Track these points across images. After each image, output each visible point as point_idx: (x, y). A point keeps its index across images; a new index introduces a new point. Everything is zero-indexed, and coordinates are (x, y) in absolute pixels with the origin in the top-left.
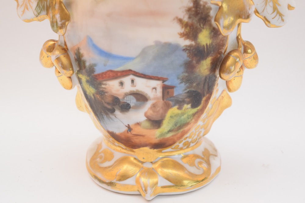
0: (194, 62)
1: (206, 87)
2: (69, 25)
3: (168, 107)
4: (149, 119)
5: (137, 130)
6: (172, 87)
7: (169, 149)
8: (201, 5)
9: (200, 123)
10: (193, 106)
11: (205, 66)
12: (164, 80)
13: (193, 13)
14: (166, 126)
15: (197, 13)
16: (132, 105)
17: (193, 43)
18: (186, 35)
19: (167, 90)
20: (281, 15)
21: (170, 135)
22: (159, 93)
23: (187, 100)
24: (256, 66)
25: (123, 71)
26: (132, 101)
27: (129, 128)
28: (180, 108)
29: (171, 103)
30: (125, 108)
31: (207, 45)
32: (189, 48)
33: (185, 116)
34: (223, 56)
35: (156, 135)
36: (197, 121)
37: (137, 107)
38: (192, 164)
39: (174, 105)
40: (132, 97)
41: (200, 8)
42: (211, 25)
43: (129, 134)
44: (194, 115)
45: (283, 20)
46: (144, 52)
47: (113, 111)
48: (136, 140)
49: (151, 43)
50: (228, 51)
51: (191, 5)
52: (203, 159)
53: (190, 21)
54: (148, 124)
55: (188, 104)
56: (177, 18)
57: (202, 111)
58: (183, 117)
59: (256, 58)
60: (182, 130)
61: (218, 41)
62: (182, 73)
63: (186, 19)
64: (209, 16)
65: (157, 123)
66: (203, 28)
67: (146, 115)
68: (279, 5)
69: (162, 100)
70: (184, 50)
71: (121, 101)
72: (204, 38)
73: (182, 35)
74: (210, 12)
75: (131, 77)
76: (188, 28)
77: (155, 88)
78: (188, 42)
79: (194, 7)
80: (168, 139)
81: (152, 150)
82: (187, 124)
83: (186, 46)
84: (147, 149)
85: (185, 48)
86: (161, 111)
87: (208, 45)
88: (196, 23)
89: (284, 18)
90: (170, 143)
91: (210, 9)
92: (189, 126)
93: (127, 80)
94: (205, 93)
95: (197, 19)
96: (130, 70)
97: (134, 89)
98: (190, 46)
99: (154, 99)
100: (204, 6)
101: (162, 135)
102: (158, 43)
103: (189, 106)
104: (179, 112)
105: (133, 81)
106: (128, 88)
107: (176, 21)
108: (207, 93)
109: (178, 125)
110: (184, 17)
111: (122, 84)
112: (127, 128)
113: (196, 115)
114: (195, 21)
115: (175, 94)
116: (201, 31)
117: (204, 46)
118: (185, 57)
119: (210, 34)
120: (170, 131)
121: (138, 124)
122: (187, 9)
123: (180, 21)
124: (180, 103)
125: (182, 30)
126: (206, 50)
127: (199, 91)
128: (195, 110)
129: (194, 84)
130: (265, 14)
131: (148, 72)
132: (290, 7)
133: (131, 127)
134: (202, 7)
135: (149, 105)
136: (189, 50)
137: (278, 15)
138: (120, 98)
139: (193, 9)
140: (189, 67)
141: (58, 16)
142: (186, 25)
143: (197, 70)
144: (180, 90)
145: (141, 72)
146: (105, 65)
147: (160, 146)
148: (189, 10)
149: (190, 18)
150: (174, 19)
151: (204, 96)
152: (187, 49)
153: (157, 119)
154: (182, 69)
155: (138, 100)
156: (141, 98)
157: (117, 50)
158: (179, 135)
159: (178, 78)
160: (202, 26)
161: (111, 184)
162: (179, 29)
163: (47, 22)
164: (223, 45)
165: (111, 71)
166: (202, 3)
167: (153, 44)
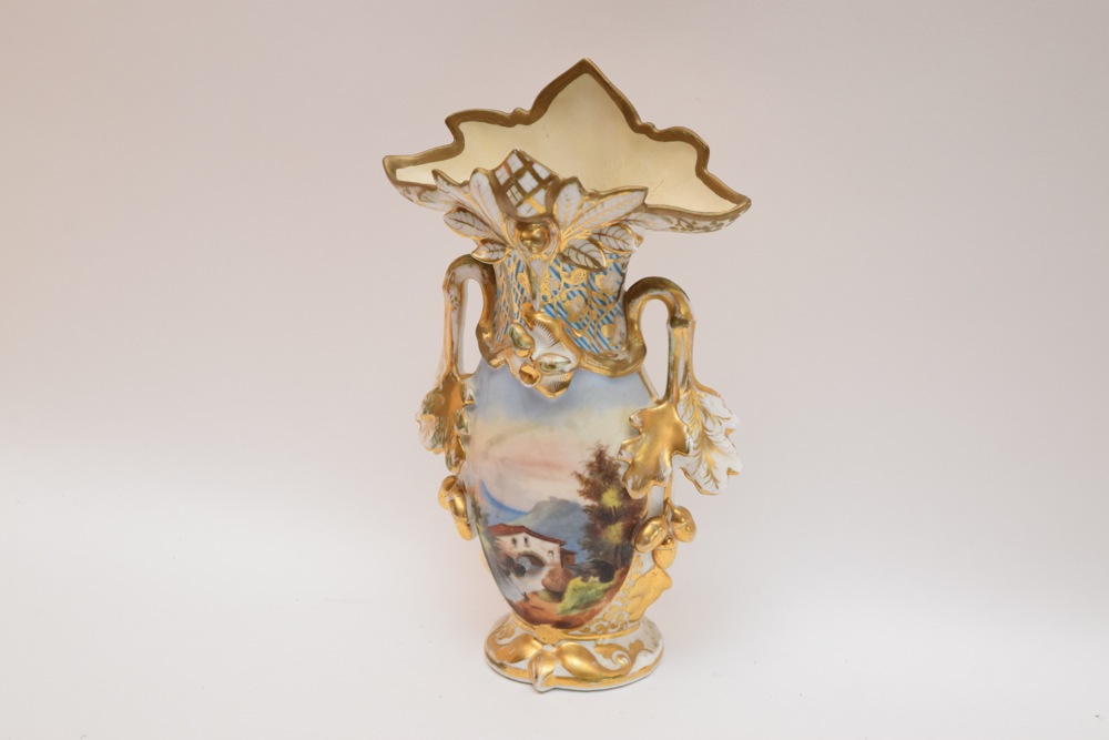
0: (598, 526)
1: (619, 558)
2: (465, 464)
3: (568, 577)
4: (547, 589)
5: (535, 601)
6: (573, 553)
7: (576, 632)
8: (605, 461)
9: (616, 602)
10: (603, 580)
11: (614, 533)
12: (561, 543)
13: (596, 469)
14: (569, 600)
15: (600, 470)
16: (527, 569)
17: (596, 503)
18: (587, 494)
19: (566, 556)
20: (715, 480)
21: (574, 613)
22: (557, 558)
23: (593, 571)
24: (691, 540)
25: (515, 527)
26: (527, 565)
27: (526, 598)
28: (584, 580)
29: (572, 572)
30: (521, 572)
31: (614, 507)
32: (590, 509)
33: (593, 591)
34: (642, 523)
35: (556, 610)
36: (610, 599)
37: (533, 573)
38: (607, 655)
39: (577, 576)
40: (526, 559)
41: (604, 464)
42: (619, 485)
43: (527, 606)
44: (605, 591)
45: (717, 487)
46: (538, 507)
47: (508, 574)
48: (536, 614)
49: (545, 498)
50: (647, 518)
51: (594, 459)
52: (626, 652)
53: (592, 478)
54: (545, 595)
55: (595, 576)
56: (576, 473)
57: (617, 587)
58: (589, 593)
59: (692, 527)
60: (590, 609)
61: (632, 504)
62: (584, 537)
63: (586, 475)
64: (616, 474)
65: (557, 595)
66: (609, 487)
67: (543, 583)
68: (715, 468)
69: (560, 568)
70: (584, 510)
71: (515, 562)
72: (611, 499)
73: (582, 493)
74: (617, 469)
75: (524, 535)
76: (590, 485)
77: (551, 552)
78: (589, 502)
79: (596, 463)
80: (573, 618)
81: (554, 630)
82: (597, 602)
83: (587, 506)
84: (548, 627)
85: (585, 508)
86: (561, 581)
87: (617, 507)
88: (599, 480)
89: (720, 484)
90: (577, 623)
91: (619, 466)
92: (599, 606)
93: (520, 537)
94: (619, 565)
95: (600, 476)
96: (523, 527)
97: (528, 550)
98: (592, 507)
99: (552, 564)
100: (610, 462)
101: (565, 611)
102: (553, 500)
103: (597, 579)
104: (584, 584)
105: (526, 540)
106: (521, 548)
107: (574, 476)
108: (622, 567)
109: (585, 602)
110: (584, 473)
111: (514, 541)
112: (523, 598)
113: (609, 592)
114: (598, 478)
115: (577, 562)
116: (606, 490)
117: (610, 508)
118: (585, 519)
119: (619, 494)
120: (574, 608)
121: (535, 593)
122: (588, 464)
123: (580, 477)
124: (584, 574)
125: (582, 488)
126: (613, 513)
127: (610, 562)
128: (606, 585)
129: (601, 553)
130: (696, 477)
131: (543, 531)
132: (730, 471)
133: (529, 596)
134: (607, 463)
135: (545, 571)
136: (591, 512)
137: (712, 481)
138: (514, 558)
139: (595, 465)
140: (592, 532)
141: (453, 452)
142: (587, 482)
143: (604, 536)
144: (583, 558)
145: (534, 530)
146: (497, 517)
147: (563, 624)
148: (590, 465)
149: (591, 474)
150: (572, 474)
151: (617, 569)
152: (587, 510)
153: (557, 590)
154: (583, 533)
155: (533, 563)
156: (537, 562)
157: (509, 501)
158: (587, 614)
159: (579, 543)
160: (607, 485)
161: (501, 666)
162: (577, 486)
163: (443, 456)
164: (641, 509)
165: (504, 525)
166: (607, 458)
167: (547, 499)
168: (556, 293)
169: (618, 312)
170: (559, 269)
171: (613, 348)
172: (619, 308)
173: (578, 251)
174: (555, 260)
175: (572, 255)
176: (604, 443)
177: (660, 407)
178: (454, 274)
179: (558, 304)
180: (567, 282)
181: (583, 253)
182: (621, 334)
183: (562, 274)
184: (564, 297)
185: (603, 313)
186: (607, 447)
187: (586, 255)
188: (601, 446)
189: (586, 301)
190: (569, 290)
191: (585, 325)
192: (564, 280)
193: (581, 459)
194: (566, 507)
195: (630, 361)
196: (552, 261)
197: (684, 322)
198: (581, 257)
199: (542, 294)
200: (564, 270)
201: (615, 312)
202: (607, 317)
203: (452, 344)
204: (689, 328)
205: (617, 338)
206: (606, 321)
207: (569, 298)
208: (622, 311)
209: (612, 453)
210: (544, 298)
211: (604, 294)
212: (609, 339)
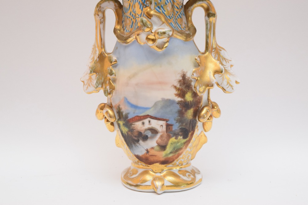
0: (184, 110)
1: (191, 127)
2: (114, 92)
3: (169, 137)
4: (159, 145)
5: (152, 152)
6: (172, 125)
7: (170, 165)
8: (186, 79)
9: (188, 149)
10: (184, 138)
11: (190, 113)
12: (167, 121)
13: (182, 83)
14: (169, 149)
15: (184, 83)
16: (149, 136)
17: (183, 99)
18: (178, 95)
19: (169, 126)
20: (231, 86)
21: (171, 155)
22: (164, 128)
23: (180, 133)
24: (220, 116)
25: (144, 116)
26: (149, 134)
27: (148, 151)
28: (176, 138)
29: (171, 135)
30: (145, 138)
31: (190, 101)
32: (180, 103)
33: (179, 144)
34: (200, 109)
35: (162, 155)
36: (186, 147)
37: (152, 138)
38: (184, 175)
39: (173, 136)
40: (149, 131)
41: (186, 80)
42: (192, 90)
43: (148, 155)
44: (185, 143)
45: (233, 89)
46: (156, 104)
47: (138, 141)
48: (152, 159)
49: (160, 99)
50: (203, 106)
51: (181, 78)
52: (191, 173)
53: (181, 87)
54: (158, 148)
55: (181, 136)
56: (173, 85)
57: (189, 141)
58: (178, 144)
59: (219, 111)
60: (178, 153)
61: (197, 100)
62: (177, 117)
63: (178, 86)
64: (191, 85)
65: (163, 147)
66: (188, 91)
67: (157, 142)
68: (230, 81)
69: (166, 133)
70: (178, 103)
71: (143, 134)
72: (189, 97)
73: (177, 95)
74: (191, 83)
75: (149, 119)
76: (180, 91)
77: (162, 126)
78: (179, 99)
79: (182, 80)
80: (170, 158)
81: (161, 165)
82: (181, 149)
83: (179, 101)
84: (158, 164)
85: (178, 102)
86: (166, 140)
87: (191, 101)
88: (184, 88)
89: (233, 88)
90: (171, 160)
91: (192, 81)
92: (182, 151)
93: (146, 121)
95: (184, 86)
96: (148, 115)
97: (150, 126)
98: (181, 101)
99: (162, 132)
100: (188, 79)
101: (166, 155)
102: (163, 100)
103: (181, 137)
104: (176, 141)
105: (149, 122)
106: (147, 126)
107: (173, 87)
108: (192, 130)
109: (176, 149)
110: (177, 85)
111: (143, 123)
112: (146, 151)
113: (186, 144)
114: (183, 87)
115: (173, 129)
116: (187, 93)
117: (189, 101)
118: (178, 107)
119: (192, 95)
120: (171, 153)
121: (153, 148)
122: (179, 81)
123: (175, 87)
124: (176, 135)
125: (176, 92)
126: (190, 104)
127: (187, 128)
128: (185, 140)
129: (184, 124)
130: (223, 85)
131: (158, 116)
132: (236, 82)
133: (149, 150)
134: (187, 80)
135: (158, 136)
136: (181, 103)
138: (142, 132)
139: (182, 81)
140: (181, 113)
141: (108, 87)
142: (178, 90)
143: (186, 116)
144: (176, 127)
145: (154, 116)
146: (134, 113)
147: (165, 162)
148: (180, 81)
149: (180, 85)
150: (172, 86)
151: (190, 132)
152: (179, 103)
153: (163, 145)
154: (177, 115)
155: (152, 133)
156: (154, 131)
157: (141, 104)
158: (176, 155)
159: (175, 120)
160: (187, 90)
161: (137, 186)
162: (175, 92)
163: (102, 91)
164: (200, 102)
165: (138, 116)
166: (187, 78)
167: (161, 100)
169: (183, 13)
171: (183, 29)
176: (185, 71)
177: (205, 55)
178: (100, 7)
185: (178, 13)
186: (186, 72)
188: (184, 72)
191: (172, 18)
193: (175, 80)
194: (169, 103)
195: (191, 34)
197: (213, 15)
199: (155, 1)
201: (182, 13)
202: (179, 15)
203: (101, 39)
204: (216, 17)
205: (184, 25)
206: (179, 17)
207: (166, 4)
209: (189, 75)
210: (156, 4)
211: (178, 4)
212: (181, 25)
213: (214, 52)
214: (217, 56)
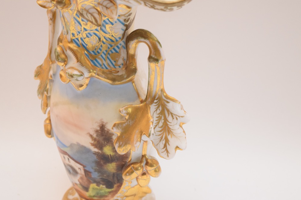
0: (102, 163)
1: (115, 179)
3: (90, 183)
4: (81, 184)
5: (77, 187)
6: (90, 172)
8: (105, 131)
9: (117, 198)
10: (108, 187)
12: (84, 167)
13: (99, 134)
14: (91, 192)
15: (102, 135)
16: (71, 172)
17: (100, 151)
18: (95, 146)
19: (87, 172)
20: (167, 152)
21: (95, 198)
22: (83, 172)
23: (102, 183)
26: (71, 170)
27: (74, 184)
28: (98, 185)
29: (91, 180)
31: (110, 155)
32: (97, 154)
33: (103, 191)
34: (128, 164)
35: (86, 194)
36: (113, 196)
37: (74, 175)
39: (94, 183)
41: (104, 132)
44: (110, 192)
45: (168, 156)
46: (72, 146)
49: (75, 142)
50: (131, 162)
51: (99, 129)
53: (97, 138)
54: (80, 186)
56: (89, 133)
57: (116, 192)
58: (101, 191)
60: (103, 198)
62: (95, 166)
63: (95, 136)
64: (112, 138)
65: (85, 188)
66: (107, 145)
67: (79, 181)
69: (85, 177)
70: (94, 154)
72: (108, 151)
73: (92, 145)
74: (112, 136)
76: (96, 142)
77: (80, 169)
78: (96, 150)
79: (100, 130)
82: (106, 196)
83: (95, 152)
85: (94, 152)
86: (86, 183)
87: (112, 155)
88: (101, 140)
89: (169, 154)
91: (113, 134)
92: (107, 198)
93: (66, 157)
94: (116, 182)
96: (66, 152)
97: (70, 164)
98: (98, 153)
99: (81, 174)
100: (108, 132)
101: (91, 196)
102: (78, 144)
103: (104, 186)
104: (98, 187)
105: (68, 159)
106: (68, 162)
107: (88, 135)
108: (118, 183)
109: (99, 195)
110: (93, 134)
111: (64, 158)
113: (112, 193)
114: (101, 139)
116: (105, 146)
117: (108, 155)
118: (95, 158)
119: (113, 149)
120: (95, 196)
121: (76, 184)
122: (95, 130)
123: (91, 136)
124: (97, 183)
125: (93, 142)
126: (110, 158)
127: (110, 180)
128: (110, 190)
129: (105, 175)
132: (177, 148)
134: (106, 132)
135: (79, 176)
136: (98, 155)
138: (66, 165)
139: (100, 132)
140: (99, 165)
142: (95, 140)
143: (106, 168)
144: (95, 176)
145: (71, 156)
148: (97, 131)
149: (97, 136)
150: (87, 134)
151: (115, 184)
153: (85, 186)
154: (94, 164)
156: (74, 170)
159: (92, 169)
160: (106, 143)
162: (90, 140)
166: (106, 129)
167: (76, 143)
168: (80, 33)
169: (122, 46)
170: (80, 20)
171: (117, 68)
172: (123, 44)
173: (88, 11)
174: (76, 14)
175: (84, 13)
176: (105, 121)
177: (142, 105)
179: (81, 39)
180: (85, 27)
181: (90, 13)
182: (124, 60)
183: (82, 23)
184: (85, 36)
185: (111, 46)
186: (106, 123)
187: (92, 15)
188: (103, 122)
189: (100, 39)
190: (87, 32)
191: (99, 53)
192: (83, 26)
193: (92, 127)
194: (83, 150)
195: (125, 77)
196: (74, 15)
197: (157, 60)
198: (89, 15)
199: (72, 32)
200: (82, 21)
201: (120, 46)
202: (114, 49)
205: (120, 62)
206: (113, 51)
207: (87, 36)
208: (125, 46)
209: (109, 127)
210: (73, 35)
211: (112, 36)
212: (115, 62)
213: (156, 103)
214: (160, 108)
